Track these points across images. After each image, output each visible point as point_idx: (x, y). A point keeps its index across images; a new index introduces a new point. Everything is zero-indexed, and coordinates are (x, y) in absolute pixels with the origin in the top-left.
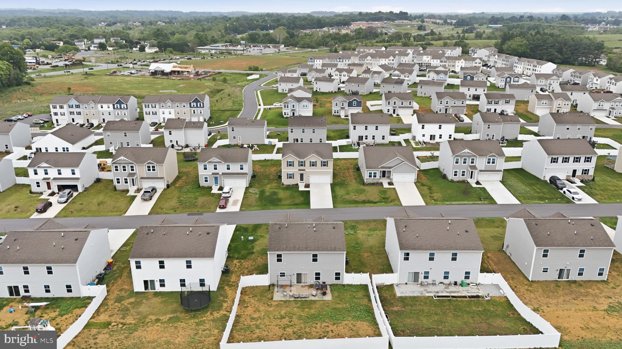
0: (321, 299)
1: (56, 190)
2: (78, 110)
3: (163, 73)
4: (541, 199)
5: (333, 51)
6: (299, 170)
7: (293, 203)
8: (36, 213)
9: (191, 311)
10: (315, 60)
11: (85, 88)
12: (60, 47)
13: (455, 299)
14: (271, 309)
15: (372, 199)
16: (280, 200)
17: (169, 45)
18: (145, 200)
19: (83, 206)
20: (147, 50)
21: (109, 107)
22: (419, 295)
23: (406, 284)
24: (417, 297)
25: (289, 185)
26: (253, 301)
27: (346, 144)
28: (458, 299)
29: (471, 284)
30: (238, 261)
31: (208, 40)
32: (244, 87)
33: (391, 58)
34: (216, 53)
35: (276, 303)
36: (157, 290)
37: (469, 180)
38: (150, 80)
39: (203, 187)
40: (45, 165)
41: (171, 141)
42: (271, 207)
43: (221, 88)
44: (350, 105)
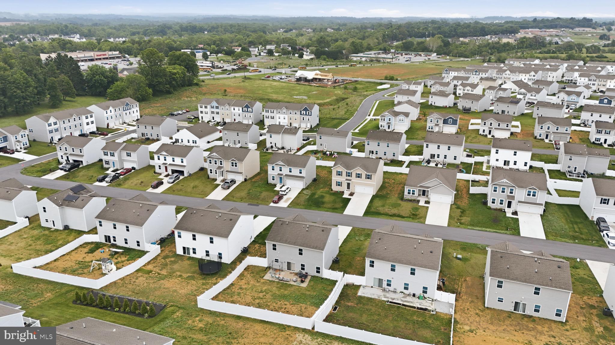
0: (298, 285)
1: (170, 173)
2: (217, 110)
3: (306, 80)
4: (574, 238)
5: (487, 61)
6: (347, 180)
7: (333, 207)
8: (151, 188)
9: (204, 274)
10: (450, 72)
11: (238, 90)
12: (236, 53)
13: (404, 307)
14: (258, 284)
15: (402, 213)
16: (323, 203)
17: (324, 53)
18: (224, 189)
19: (183, 187)
20: (305, 57)
21: (239, 110)
22: (377, 298)
23: (372, 287)
24: (373, 299)
25: (337, 192)
26: (249, 276)
27: (418, 160)
28: (407, 308)
29: (428, 299)
30: (258, 245)
31: (363, 48)
32: (368, 96)
33: (533, 73)
34: (366, 61)
35: (264, 281)
36: (191, 256)
37: (507, 210)
38: (291, 86)
39: (270, 184)
40: (165, 153)
41: (271, 143)
42: (313, 208)
43: (346, 97)
44: (445, 122)
